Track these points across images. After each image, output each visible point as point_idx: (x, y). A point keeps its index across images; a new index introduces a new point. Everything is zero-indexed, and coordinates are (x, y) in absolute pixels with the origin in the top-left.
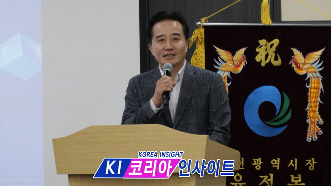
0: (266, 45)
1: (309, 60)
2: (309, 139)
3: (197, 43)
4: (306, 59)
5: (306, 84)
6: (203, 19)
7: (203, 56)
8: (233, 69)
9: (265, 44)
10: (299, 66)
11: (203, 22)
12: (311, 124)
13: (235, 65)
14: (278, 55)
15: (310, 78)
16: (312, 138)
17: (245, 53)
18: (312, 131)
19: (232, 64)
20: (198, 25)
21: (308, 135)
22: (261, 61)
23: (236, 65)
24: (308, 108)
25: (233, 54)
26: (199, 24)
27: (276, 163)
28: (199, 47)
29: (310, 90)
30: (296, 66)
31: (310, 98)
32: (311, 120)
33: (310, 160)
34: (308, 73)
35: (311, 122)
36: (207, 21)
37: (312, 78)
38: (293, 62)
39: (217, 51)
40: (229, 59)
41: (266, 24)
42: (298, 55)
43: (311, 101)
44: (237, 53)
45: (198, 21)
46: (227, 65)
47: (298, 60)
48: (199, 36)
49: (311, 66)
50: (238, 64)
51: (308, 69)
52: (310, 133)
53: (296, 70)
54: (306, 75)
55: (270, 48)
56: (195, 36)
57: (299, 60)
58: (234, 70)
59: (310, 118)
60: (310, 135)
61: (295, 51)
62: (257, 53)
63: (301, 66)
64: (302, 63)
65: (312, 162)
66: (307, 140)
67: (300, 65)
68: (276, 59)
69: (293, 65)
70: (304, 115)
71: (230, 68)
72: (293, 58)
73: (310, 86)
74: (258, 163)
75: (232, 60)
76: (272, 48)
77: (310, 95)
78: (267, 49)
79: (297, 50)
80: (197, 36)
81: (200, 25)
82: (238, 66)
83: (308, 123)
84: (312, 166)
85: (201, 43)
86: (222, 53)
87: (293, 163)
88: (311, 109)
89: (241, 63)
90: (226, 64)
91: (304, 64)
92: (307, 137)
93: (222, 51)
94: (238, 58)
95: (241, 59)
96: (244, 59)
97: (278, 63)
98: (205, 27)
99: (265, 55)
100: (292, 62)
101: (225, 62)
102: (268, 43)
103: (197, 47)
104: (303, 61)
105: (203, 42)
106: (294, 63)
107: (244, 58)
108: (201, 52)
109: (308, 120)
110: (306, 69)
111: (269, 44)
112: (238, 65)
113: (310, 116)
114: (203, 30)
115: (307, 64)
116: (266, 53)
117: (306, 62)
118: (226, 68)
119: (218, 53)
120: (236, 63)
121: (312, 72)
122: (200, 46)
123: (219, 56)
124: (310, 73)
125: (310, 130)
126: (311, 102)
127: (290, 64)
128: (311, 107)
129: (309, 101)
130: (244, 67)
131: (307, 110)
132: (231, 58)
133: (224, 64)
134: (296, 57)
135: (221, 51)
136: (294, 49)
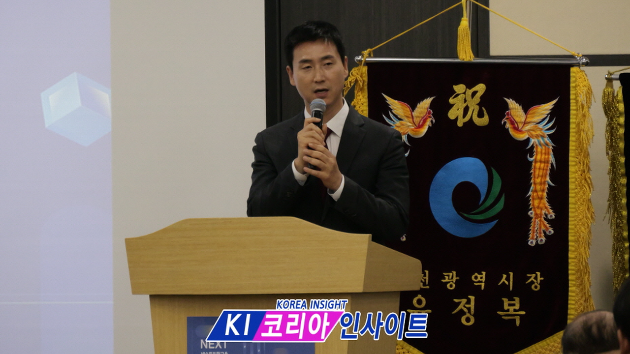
0: (464, 93)
1: (533, 117)
2: (532, 242)
3: (357, 89)
4: (528, 116)
5: (528, 155)
6: (366, 52)
7: (365, 110)
8: (413, 130)
9: (464, 91)
10: (516, 126)
11: (366, 56)
12: (536, 218)
13: (415, 125)
14: (483, 108)
15: (534, 145)
16: (536, 239)
17: (432, 106)
18: (536, 229)
19: (411, 123)
20: (357, 60)
21: (531, 236)
22: (457, 119)
23: (417, 125)
24: (530, 193)
25: (413, 107)
26: (359, 59)
27: (480, 279)
28: (359, 96)
29: (533, 164)
30: (512, 126)
31: (535, 177)
32: (535, 211)
33: (534, 275)
34: (531, 138)
35: (536, 214)
36: (372, 55)
37: (537, 145)
38: (508, 120)
39: (388, 102)
40: (406, 114)
41: (465, 60)
42: (515, 109)
43: (536, 182)
44: (419, 105)
45: (358, 55)
46: (403, 125)
47: (515, 118)
48: (359, 78)
49: (536, 126)
50: (420, 122)
51: (531, 132)
52: (534, 233)
53: (512, 132)
54: (528, 140)
55: (471, 97)
56: (353, 77)
57: (517, 116)
58: (414, 133)
59: (534, 208)
60: (533, 236)
61: (512, 103)
62: (451, 106)
63: (520, 126)
64: (522, 123)
65: (536, 278)
66: (529, 243)
67: (519, 124)
68: (480, 115)
69: (508, 125)
70: (525, 205)
71: (407, 129)
72: (508, 114)
73: (534, 157)
74: (451, 279)
75: (410, 116)
76: (474, 98)
77: (535, 172)
78: (467, 99)
79: (514, 101)
80: (357, 78)
81: (360, 61)
82: (420, 126)
83: (531, 216)
84: (536, 284)
85: (362, 89)
86: (396, 106)
87: (507, 280)
88: (535, 194)
89: (425, 121)
90: (400, 123)
91: (525, 123)
92: (529, 239)
93: (396, 102)
94: (420, 114)
95: (425, 114)
96: (429, 116)
97: (484, 121)
98: (368, 64)
99: (463, 109)
100: (506, 121)
101: (400, 119)
102: (467, 89)
103: (355, 95)
104: (523, 120)
105: (366, 88)
106: (509, 122)
107: (429, 113)
108: (362, 104)
109: (530, 212)
110: (529, 131)
111: (470, 92)
112: (421, 124)
113: (533, 205)
114: (365, 69)
115: (529, 123)
116: (465, 105)
117: (528, 120)
118: (401, 129)
119: (389, 105)
120: (417, 120)
121: (537, 136)
122: (360, 93)
123: (391, 110)
124: (535, 137)
125: (534, 227)
126: (535, 184)
127: (502, 123)
128: (536, 191)
129: (532, 181)
130: (429, 127)
131: (530, 196)
132: (410, 113)
133: (398, 123)
134: (513, 112)
135: (394, 103)
136: (509, 99)
